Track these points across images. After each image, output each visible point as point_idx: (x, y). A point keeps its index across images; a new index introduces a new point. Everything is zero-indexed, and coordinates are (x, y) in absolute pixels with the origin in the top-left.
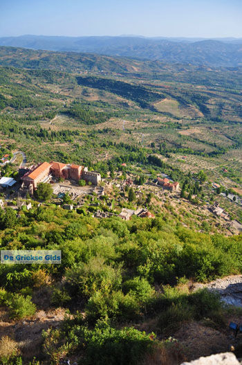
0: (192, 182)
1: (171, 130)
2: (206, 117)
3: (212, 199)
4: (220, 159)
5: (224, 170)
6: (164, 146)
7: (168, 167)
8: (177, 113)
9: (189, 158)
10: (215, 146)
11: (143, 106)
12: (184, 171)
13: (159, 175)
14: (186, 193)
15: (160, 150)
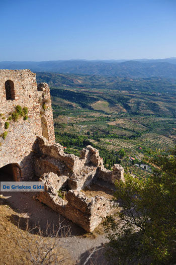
0: (114, 158)
1: (102, 122)
2: (129, 112)
4: (137, 140)
5: (139, 148)
6: (97, 133)
7: (98, 148)
8: (108, 110)
9: (114, 141)
10: (134, 131)
11: (84, 106)
12: (109, 150)
14: (108, 165)
15: (94, 136)
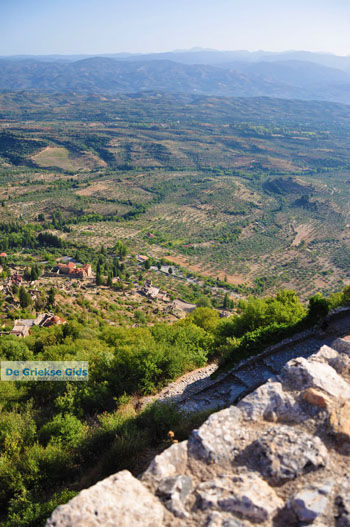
0: (109, 260)
1: (64, 191)
2: (111, 165)
3: (140, 278)
4: (141, 221)
5: (149, 234)
6: (58, 216)
7: (71, 246)
8: (68, 165)
9: (97, 227)
10: (131, 204)
11: (16, 161)
12: (94, 247)
13: (58, 260)
14: (104, 278)
15: (53, 224)
